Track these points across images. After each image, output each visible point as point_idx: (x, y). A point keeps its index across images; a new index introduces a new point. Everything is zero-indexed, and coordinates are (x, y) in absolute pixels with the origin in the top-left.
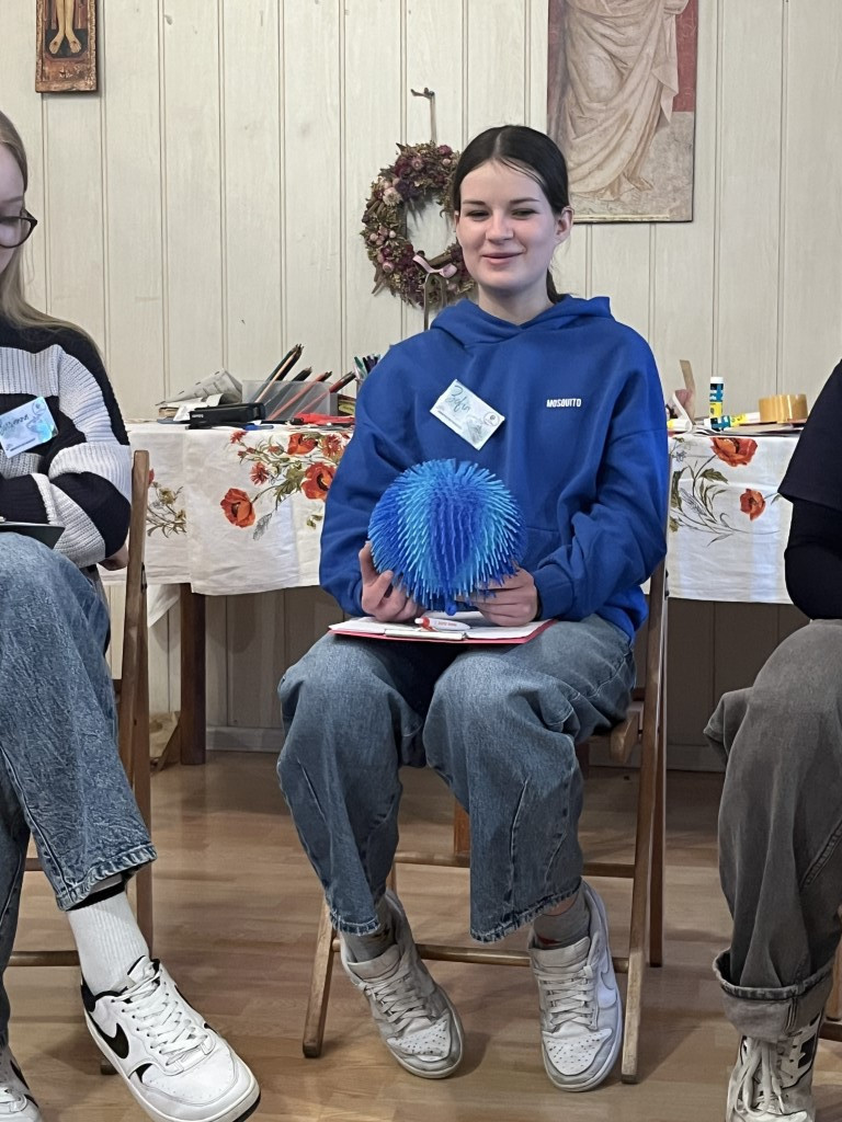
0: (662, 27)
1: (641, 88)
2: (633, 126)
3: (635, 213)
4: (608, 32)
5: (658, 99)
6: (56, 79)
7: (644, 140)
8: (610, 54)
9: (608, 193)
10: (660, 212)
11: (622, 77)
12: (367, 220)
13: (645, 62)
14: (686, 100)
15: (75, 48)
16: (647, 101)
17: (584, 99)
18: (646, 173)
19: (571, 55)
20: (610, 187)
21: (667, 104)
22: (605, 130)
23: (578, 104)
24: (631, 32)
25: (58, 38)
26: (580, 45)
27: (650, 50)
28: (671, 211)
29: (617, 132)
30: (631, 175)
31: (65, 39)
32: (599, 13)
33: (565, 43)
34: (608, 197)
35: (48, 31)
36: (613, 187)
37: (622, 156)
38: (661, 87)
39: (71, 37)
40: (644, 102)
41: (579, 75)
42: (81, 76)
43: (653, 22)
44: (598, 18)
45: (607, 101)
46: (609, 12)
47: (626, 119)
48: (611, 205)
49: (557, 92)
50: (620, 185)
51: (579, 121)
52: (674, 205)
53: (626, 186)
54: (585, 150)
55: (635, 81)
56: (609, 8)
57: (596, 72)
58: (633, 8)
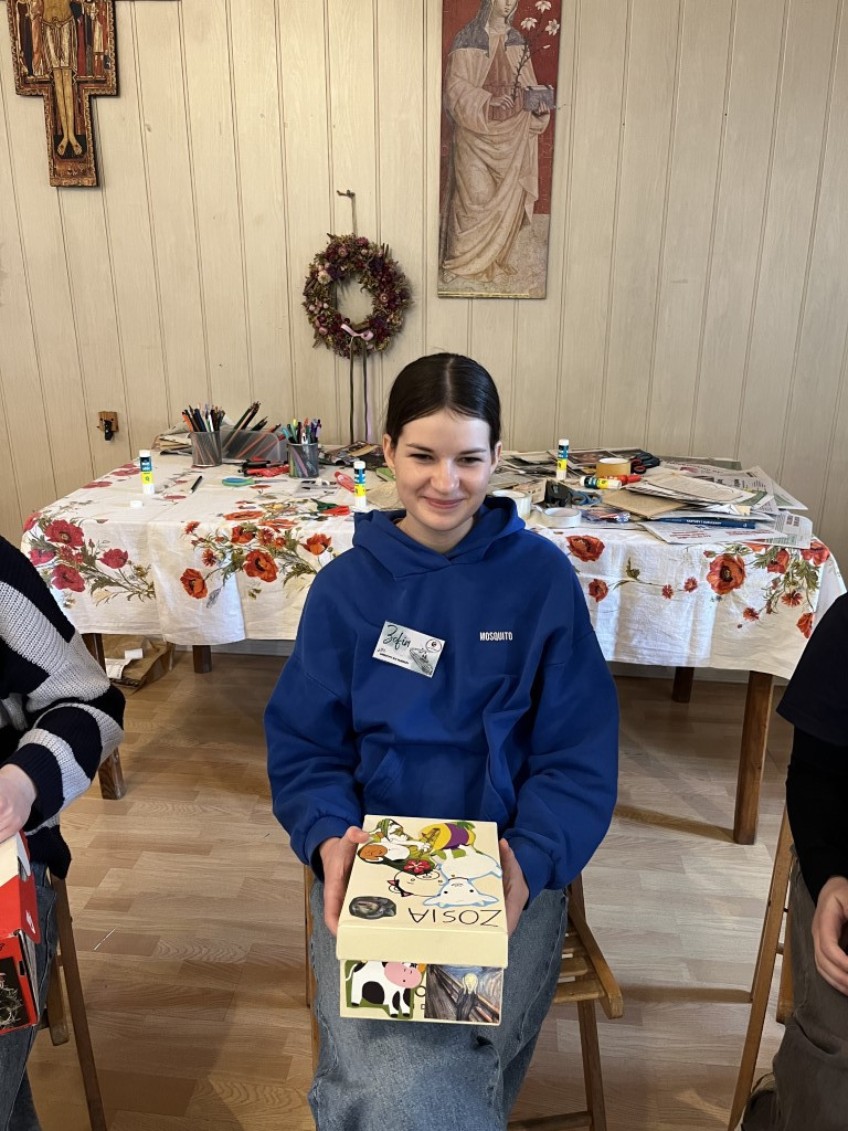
0: (528, 144)
1: (510, 194)
2: (503, 225)
3: (505, 292)
4: (487, 148)
5: (523, 203)
6: (65, 176)
7: (512, 236)
8: (487, 166)
9: (485, 276)
10: (522, 292)
11: (496, 185)
12: (306, 294)
13: (513, 172)
14: (543, 206)
15: (78, 151)
16: (515, 208)
17: (467, 202)
18: (513, 261)
19: (459, 167)
20: (486, 271)
21: (529, 208)
22: (483, 226)
23: (463, 205)
24: (504, 148)
25: (64, 143)
26: (465, 158)
27: (518, 164)
28: (530, 291)
29: (492, 228)
30: (501, 262)
32: (479, 131)
33: (453, 156)
34: (484, 278)
35: (56, 136)
36: (488, 272)
37: (495, 248)
38: (525, 194)
39: (74, 141)
40: (512, 204)
41: (464, 184)
42: (84, 174)
43: (521, 139)
44: (479, 136)
45: (485, 204)
46: (487, 131)
47: (498, 219)
48: (486, 285)
49: (447, 197)
50: (493, 270)
51: (464, 220)
52: (532, 286)
53: (498, 271)
54: (467, 242)
55: (504, 190)
56: (487, 127)
57: (476, 180)
58: (506, 128)
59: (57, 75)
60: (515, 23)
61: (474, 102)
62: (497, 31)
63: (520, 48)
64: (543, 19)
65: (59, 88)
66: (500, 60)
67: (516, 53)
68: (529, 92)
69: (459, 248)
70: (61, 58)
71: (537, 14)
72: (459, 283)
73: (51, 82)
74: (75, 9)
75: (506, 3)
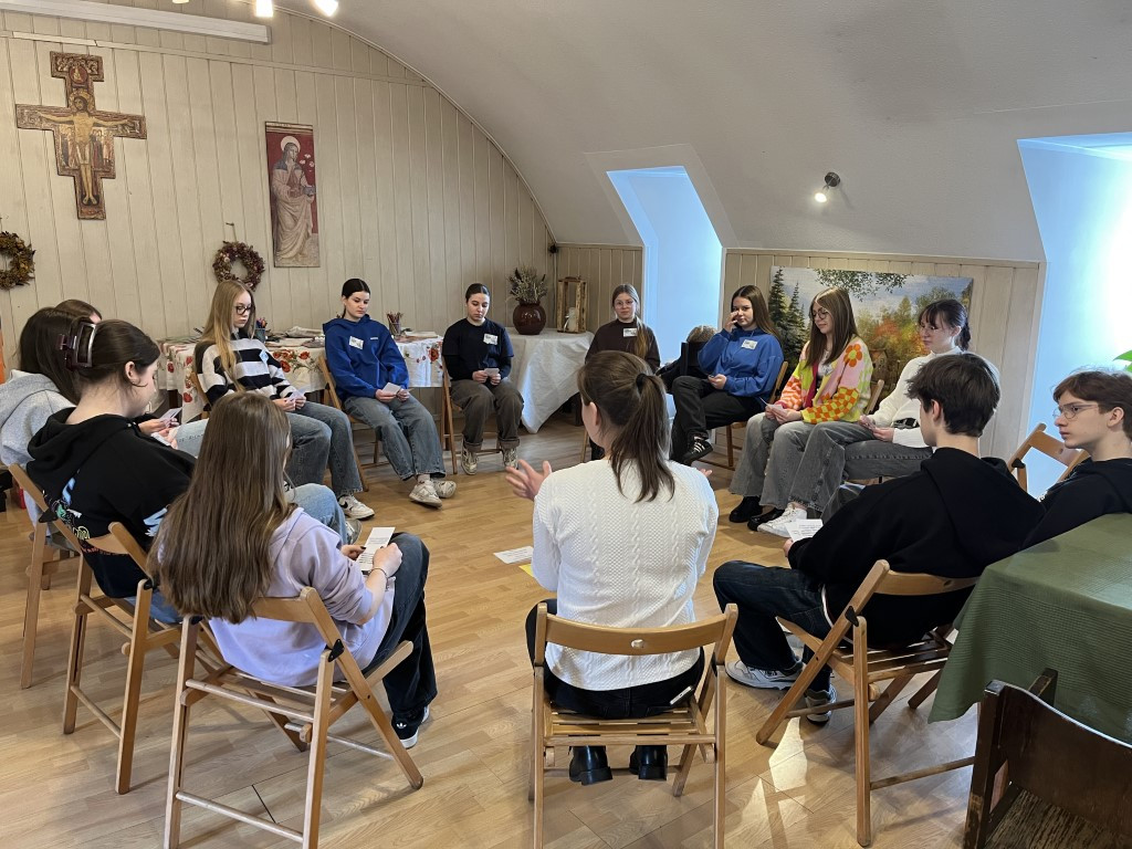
0: (306, 207)
1: (302, 225)
2: (300, 238)
3: (303, 264)
4: (290, 207)
5: (307, 230)
6: (87, 214)
7: (304, 242)
8: (291, 214)
10: (310, 264)
11: (296, 222)
13: (302, 217)
14: (315, 230)
16: (304, 231)
18: (305, 252)
19: (279, 214)
21: (310, 231)
22: (292, 238)
23: (282, 229)
24: (297, 207)
25: (87, 198)
26: (281, 210)
27: (303, 214)
29: (295, 239)
30: (301, 252)
31: (90, 199)
32: (287, 201)
33: (276, 209)
34: (295, 259)
36: (296, 256)
37: (298, 246)
38: (307, 225)
39: (92, 198)
40: (303, 229)
41: (282, 221)
43: (304, 205)
44: (287, 203)
45: (291, 229)
47: (298, 235)
49: (275, 226)
51: (283, 235)
52: (314, 262)
53: (299, 256)
54: (286, 244)
55: (299, 223)
56: (290, 200)
57: (287, 220)
58: (297, 200)
59: (83, 168)
60: (297, 161)
61: (283, 190)
62: (290, 164)
63: (300, 171)
64: (308, 161)
65: (83, 173)
66: (293, 175)
67: (299, 173)
68: (305, 188)
69: (282, 247)
70: (85, 159)
71: (305, 159)
72: (284, 261)
73: (79, 170)
74: (93, 138)
75: (293, 153)
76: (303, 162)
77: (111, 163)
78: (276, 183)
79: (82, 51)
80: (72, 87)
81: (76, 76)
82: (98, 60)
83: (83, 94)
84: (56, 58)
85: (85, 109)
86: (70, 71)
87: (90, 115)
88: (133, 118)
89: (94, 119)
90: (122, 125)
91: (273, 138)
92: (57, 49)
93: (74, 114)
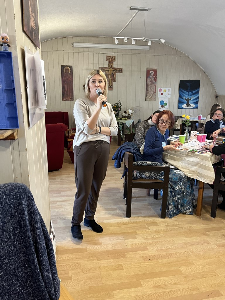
4: (150, 87)
5: (153, 92)
27: (153, 88)
33: (147, 87)
39: (111, 86)
49: (146, 91)
51: (148, 93)
57: (149, 90)
58: (152, 85)
59: (110, 79)
74: (112, 73)
75: (152, 75)
76: (154, 76)
77: (115, 78)
78: (148, 81)
79: (112, 55)
80: (109, 63)
81: (110, 60)
82: (115, 57)
83: (111, 64)
84: (107, 57)
85: (111, 67)
86: (109, 59)
87: (112, 68)
88: (120, 69)
89: (113, 69)
90: (118, 70)
91: (148, 71)
92: (107, 55)
93: (109, 68)
